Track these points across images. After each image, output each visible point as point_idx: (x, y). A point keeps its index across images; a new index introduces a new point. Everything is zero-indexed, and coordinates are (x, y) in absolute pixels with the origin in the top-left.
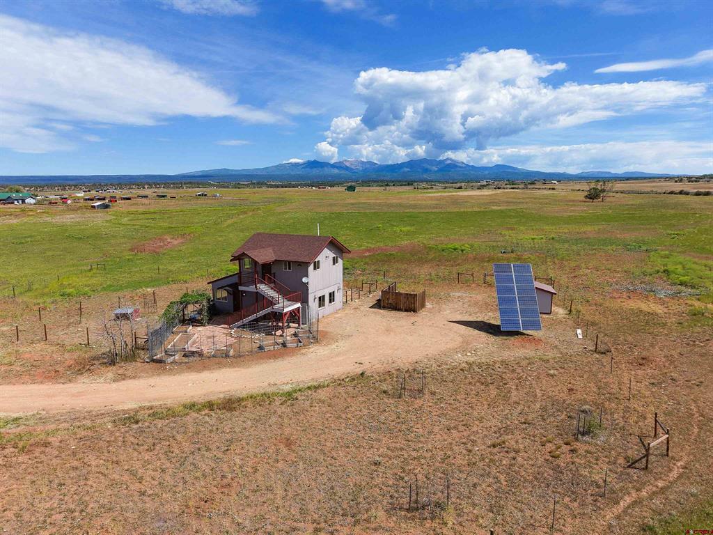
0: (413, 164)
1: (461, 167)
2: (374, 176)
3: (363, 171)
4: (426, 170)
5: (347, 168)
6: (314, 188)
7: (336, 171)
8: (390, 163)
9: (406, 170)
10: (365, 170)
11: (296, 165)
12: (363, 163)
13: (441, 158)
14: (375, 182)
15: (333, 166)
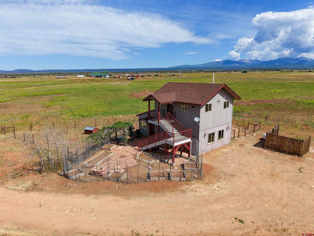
0: (279, 60)
1: (311, 62)
2: (258, 67)
3: (252, 64)
4: (288, 64)
5: (244, 63)
6: (225, 72)
7: (238, 65)
8: (268, 60)
9: (277, 64)
10: (254, 64)
11: (219, 62)
12: (252, 60)
13: (298, 57)
14: (258, 69)
15: (237, 62)
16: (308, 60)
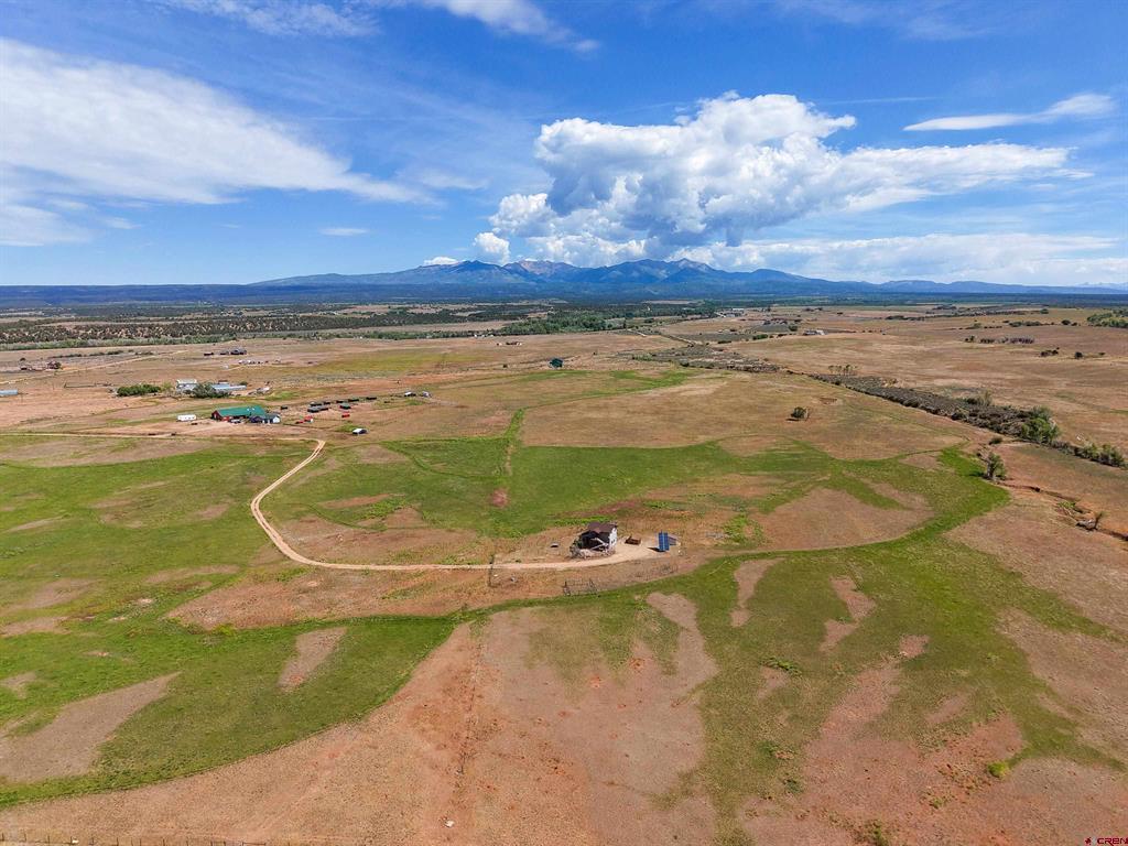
0: (625, 269)
3: (553, 278)
4: (650, 278)
8: (591, 265)
11: (447, 269)
12: (551, 265)
15: (504, 270)
16: (700, 270)
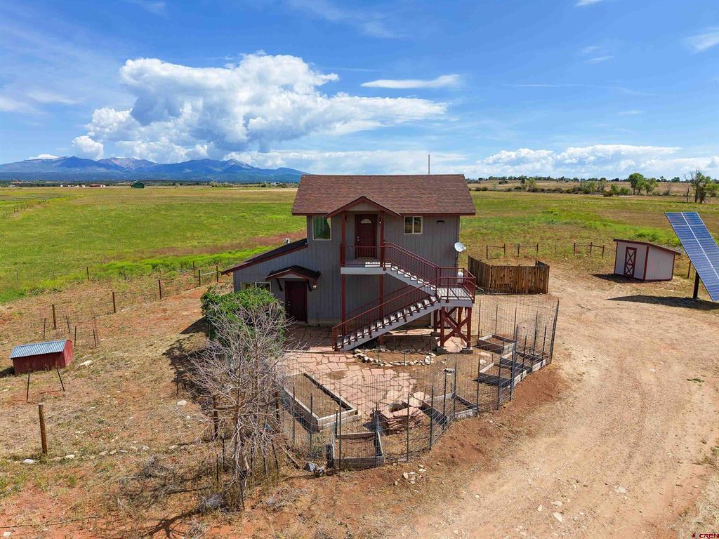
0: (193, 164)
1: (247, 169)
2: (151, 176)
3: (136, 170)
4: (210, 172)
5: (116, 167)
6: (84, 186)
7: (103, 170)
8: (169, 162)
9: (188, 171)
10: (139, 169)
12: (136, 161)
13: (225, 159)
14: (154, 181)
15: (99, 164)
16: (243, 167)
